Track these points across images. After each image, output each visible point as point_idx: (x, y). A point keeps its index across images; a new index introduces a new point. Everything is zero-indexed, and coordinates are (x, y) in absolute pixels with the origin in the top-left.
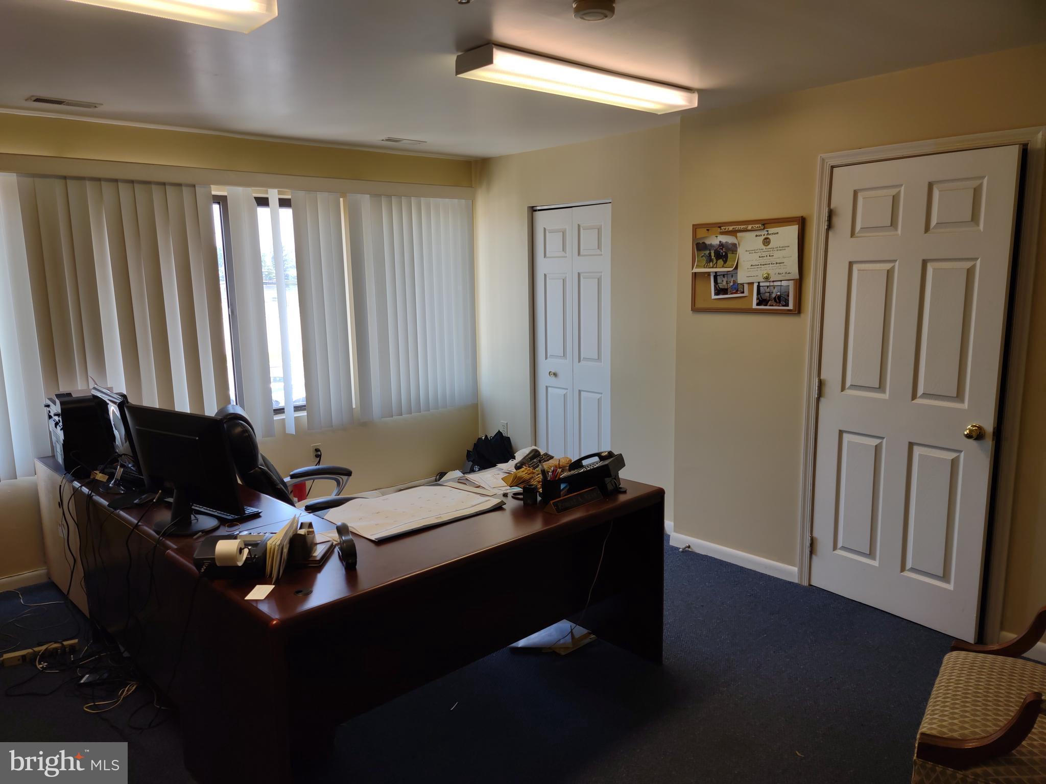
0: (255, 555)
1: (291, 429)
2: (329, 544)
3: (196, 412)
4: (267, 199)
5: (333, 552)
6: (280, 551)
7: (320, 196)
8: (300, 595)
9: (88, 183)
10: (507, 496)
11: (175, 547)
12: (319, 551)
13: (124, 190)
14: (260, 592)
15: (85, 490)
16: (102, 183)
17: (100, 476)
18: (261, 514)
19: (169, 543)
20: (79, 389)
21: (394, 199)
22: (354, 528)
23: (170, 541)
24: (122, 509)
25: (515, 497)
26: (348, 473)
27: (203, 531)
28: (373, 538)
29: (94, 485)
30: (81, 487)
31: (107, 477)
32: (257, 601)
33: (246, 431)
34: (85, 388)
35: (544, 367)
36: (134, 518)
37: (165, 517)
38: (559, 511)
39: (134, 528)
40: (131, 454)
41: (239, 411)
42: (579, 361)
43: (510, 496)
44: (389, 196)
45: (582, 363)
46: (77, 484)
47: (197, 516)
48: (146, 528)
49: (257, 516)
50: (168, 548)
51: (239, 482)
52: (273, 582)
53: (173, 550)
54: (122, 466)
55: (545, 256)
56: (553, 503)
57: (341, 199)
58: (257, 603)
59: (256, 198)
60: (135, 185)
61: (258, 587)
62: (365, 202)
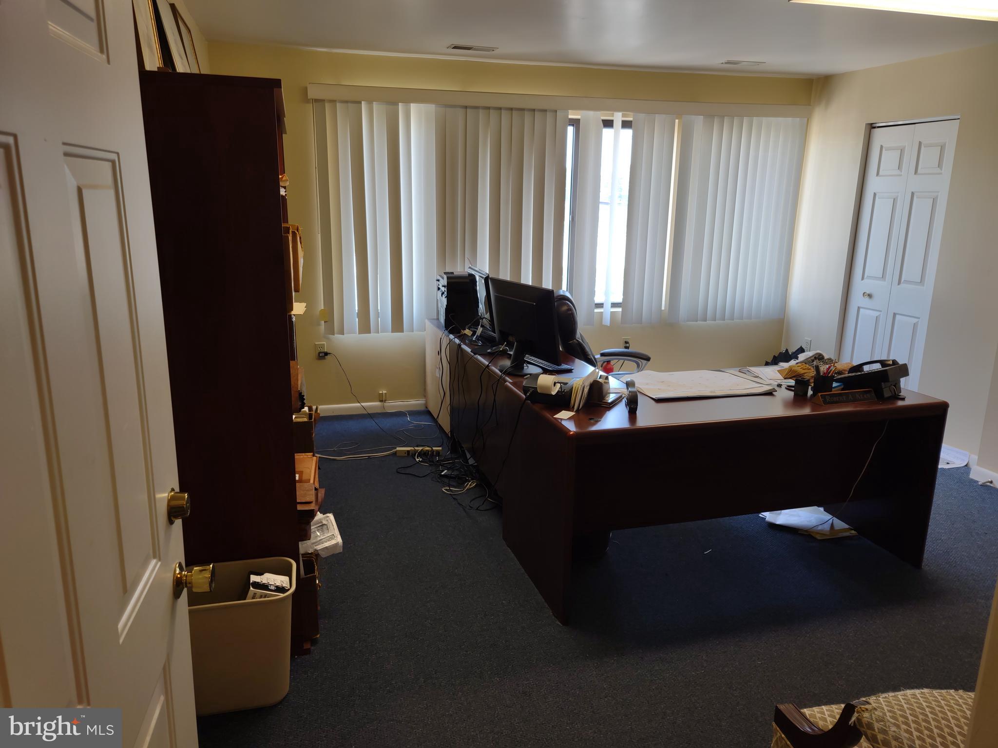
0: (564, 390)
1: (607, 321)
2: (619, 395)
3: (536, 285)
4: (612, 121)
5: (621, 400)
6: (581, 390)
7: (658, 118)
8: (592, 421)
9: (481, 111)
10: (781, 387)
11: (511, 381)
12: (611, 398)
13: (505, 115)
14: (564, 415)
15: (457, 341)
16: (491, 111)
17: (468, 332)
18: (573, 371)
19: (507, 379)
20: (459, 271)
21: (726, 120)
22: (641, 389)
23: (508, 377)
24: (479, 355)
25: (789, 388)
26: (648, 359)
27: (530, 374)
28: (654, 397)
29: (463, 338)
30: (454, 338)
31: (472, 333)
32: (561, 419)
33: (570, 309)
34: (462, 270)
35: (859, 286)
36: (487, 361)
37: (507, 363)
38: (825, 402)
39: (486, 367)
40: (489, 319)
41: (568, 295)
42: (899, 283)
43: (783, 387)
44: (722, 117)
45: (903, 285)
46: (452, 337)
47: (528, 365)
48: (493, 368)
49: (569, 371)
50: (506, 381)
51: (561, 349)
52: (575, 410)
53: (510, 383)
54: (482, 326)
55: (878, 174)
56: (821, 395)
57: (677, 121)
58: (561, 421)
59: (603, 121)
60: (513, 112)
61: (563, 412)
62: (698, 122)
